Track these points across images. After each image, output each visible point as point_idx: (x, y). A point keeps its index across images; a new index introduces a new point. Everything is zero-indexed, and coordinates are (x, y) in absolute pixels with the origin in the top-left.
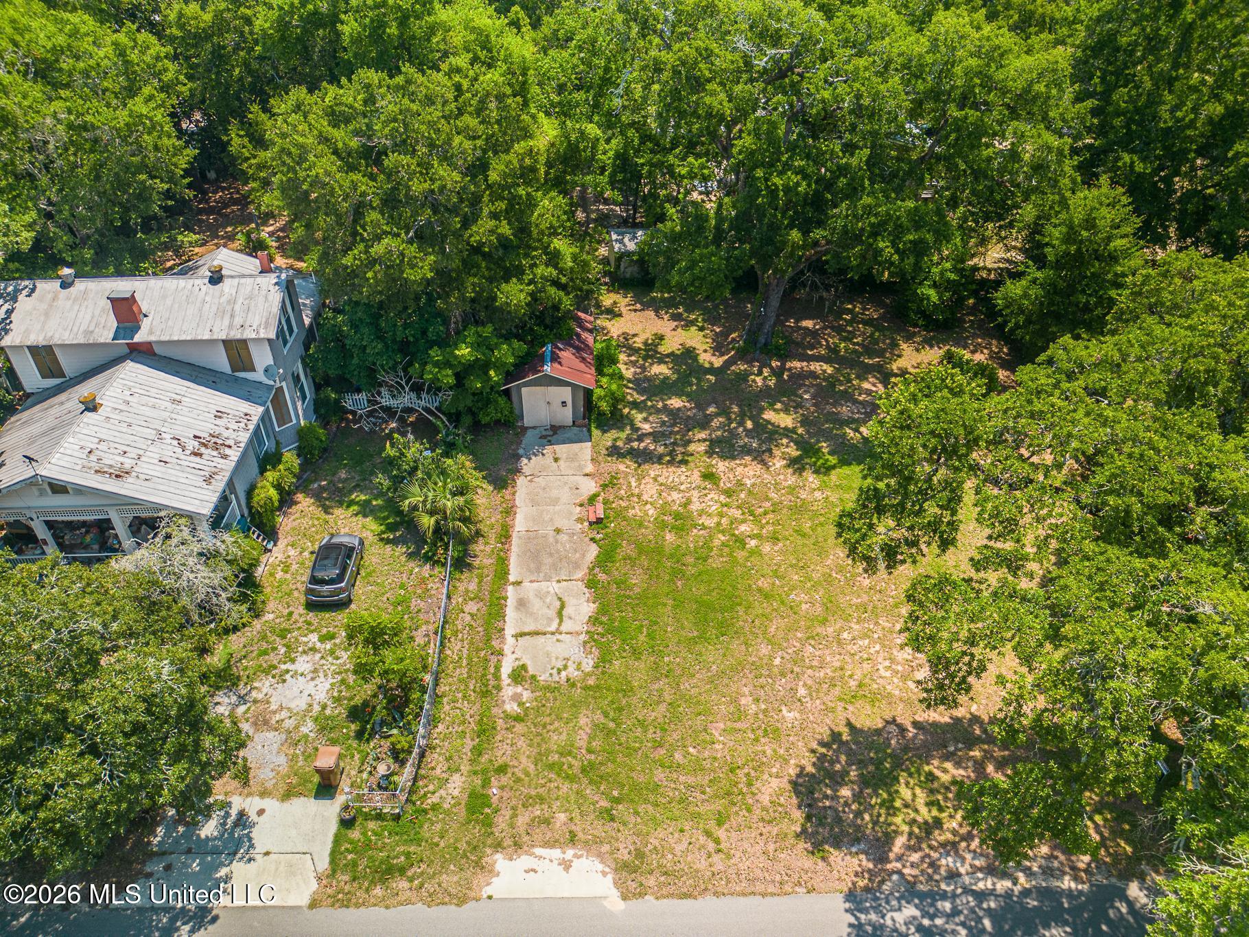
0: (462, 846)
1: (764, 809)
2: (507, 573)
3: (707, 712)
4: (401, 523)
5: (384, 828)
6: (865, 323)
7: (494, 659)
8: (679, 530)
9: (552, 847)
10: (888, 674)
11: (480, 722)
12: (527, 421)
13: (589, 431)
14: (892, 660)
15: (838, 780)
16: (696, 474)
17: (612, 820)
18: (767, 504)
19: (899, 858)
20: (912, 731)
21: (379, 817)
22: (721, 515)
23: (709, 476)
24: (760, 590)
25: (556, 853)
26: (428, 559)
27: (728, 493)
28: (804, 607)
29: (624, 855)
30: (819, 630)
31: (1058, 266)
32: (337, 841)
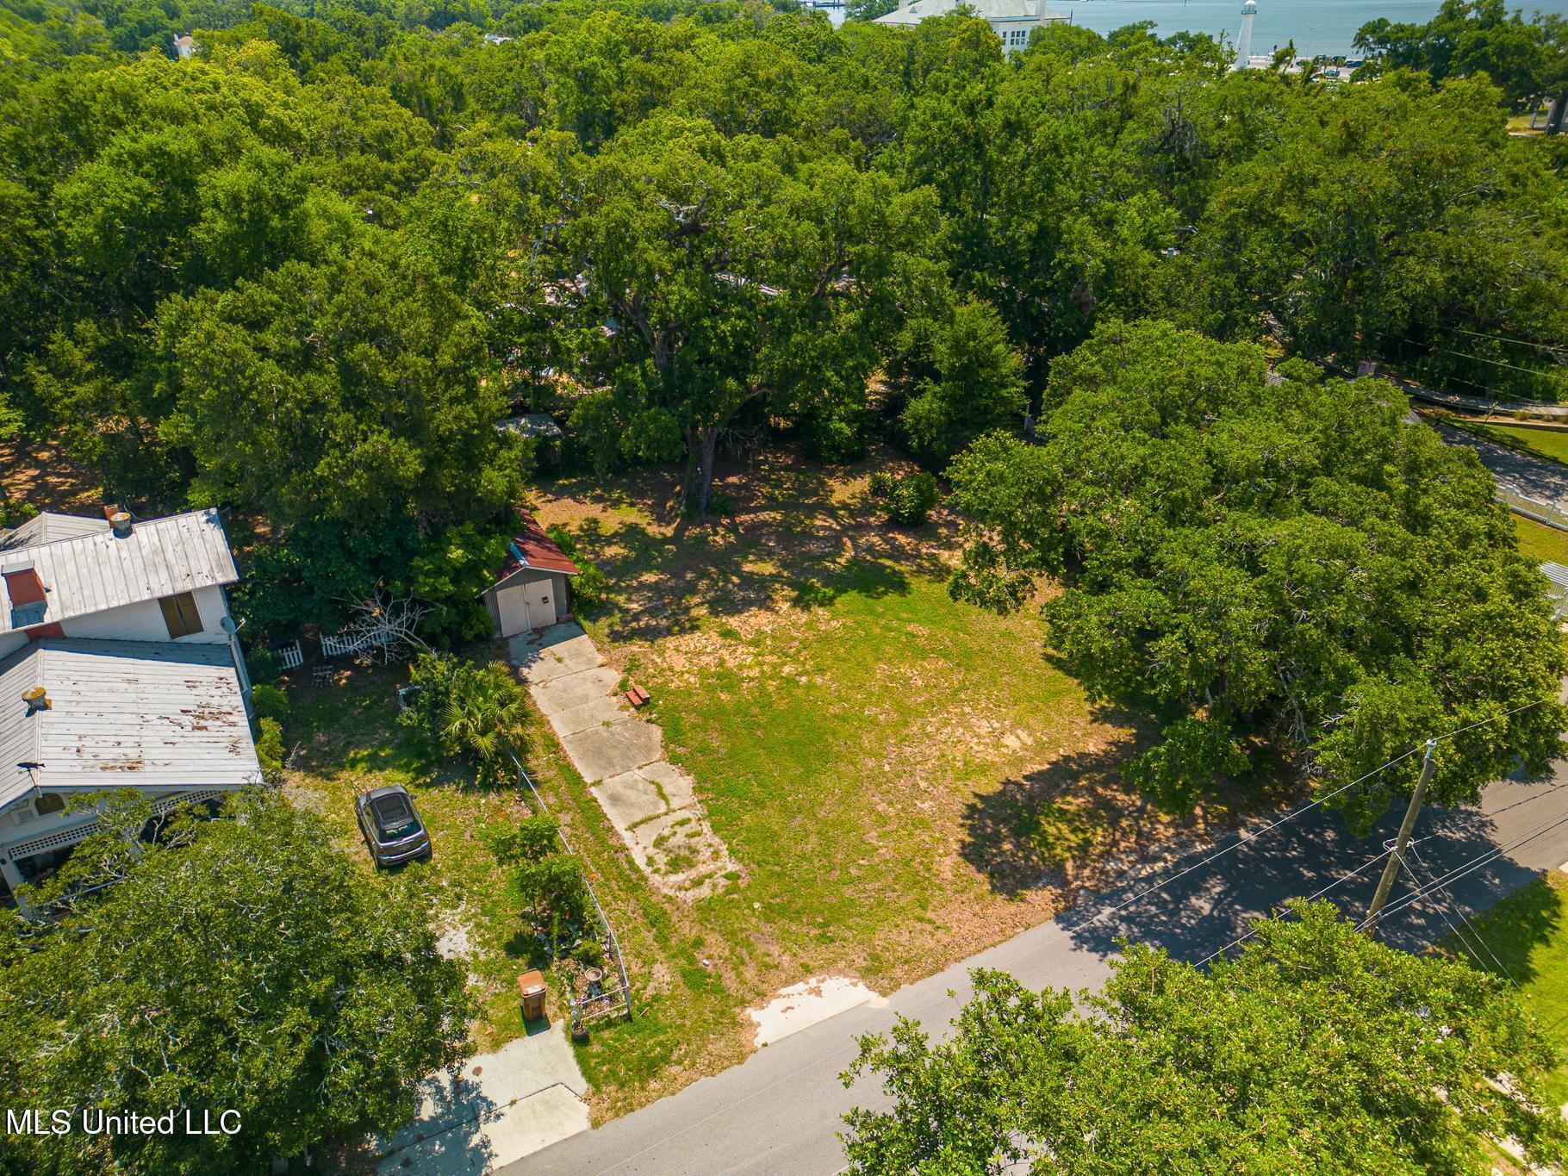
0: (710, 1017)
1: (952, 883)
2: (580, 777)
3: (855, 828)
4: (431, 764)
5: (620, 1033)
6: (782, 469)
7: (621, 857)
8: (728, 688)
9: (794, 983)
10: (981, 748)
11: (646, 915)
12: (506, 630)
13: (579, 624)
14: (978, 736)
15: (996, 839)
16: (714, 636)
17: (832, 941)
18: (796, 643)
19: (1076, 878)
20: (1027, 784)
21: (610, 1024)
22: (761, 664)
23: (727, 634)
24: (835, 716)
25: (800, 986)
26: (488, 786)
27: (755, 643)
28: (881, 718)
29: (861, 963)
30: (905, 732)
31: (950, 378)
32: (582, 1061)
